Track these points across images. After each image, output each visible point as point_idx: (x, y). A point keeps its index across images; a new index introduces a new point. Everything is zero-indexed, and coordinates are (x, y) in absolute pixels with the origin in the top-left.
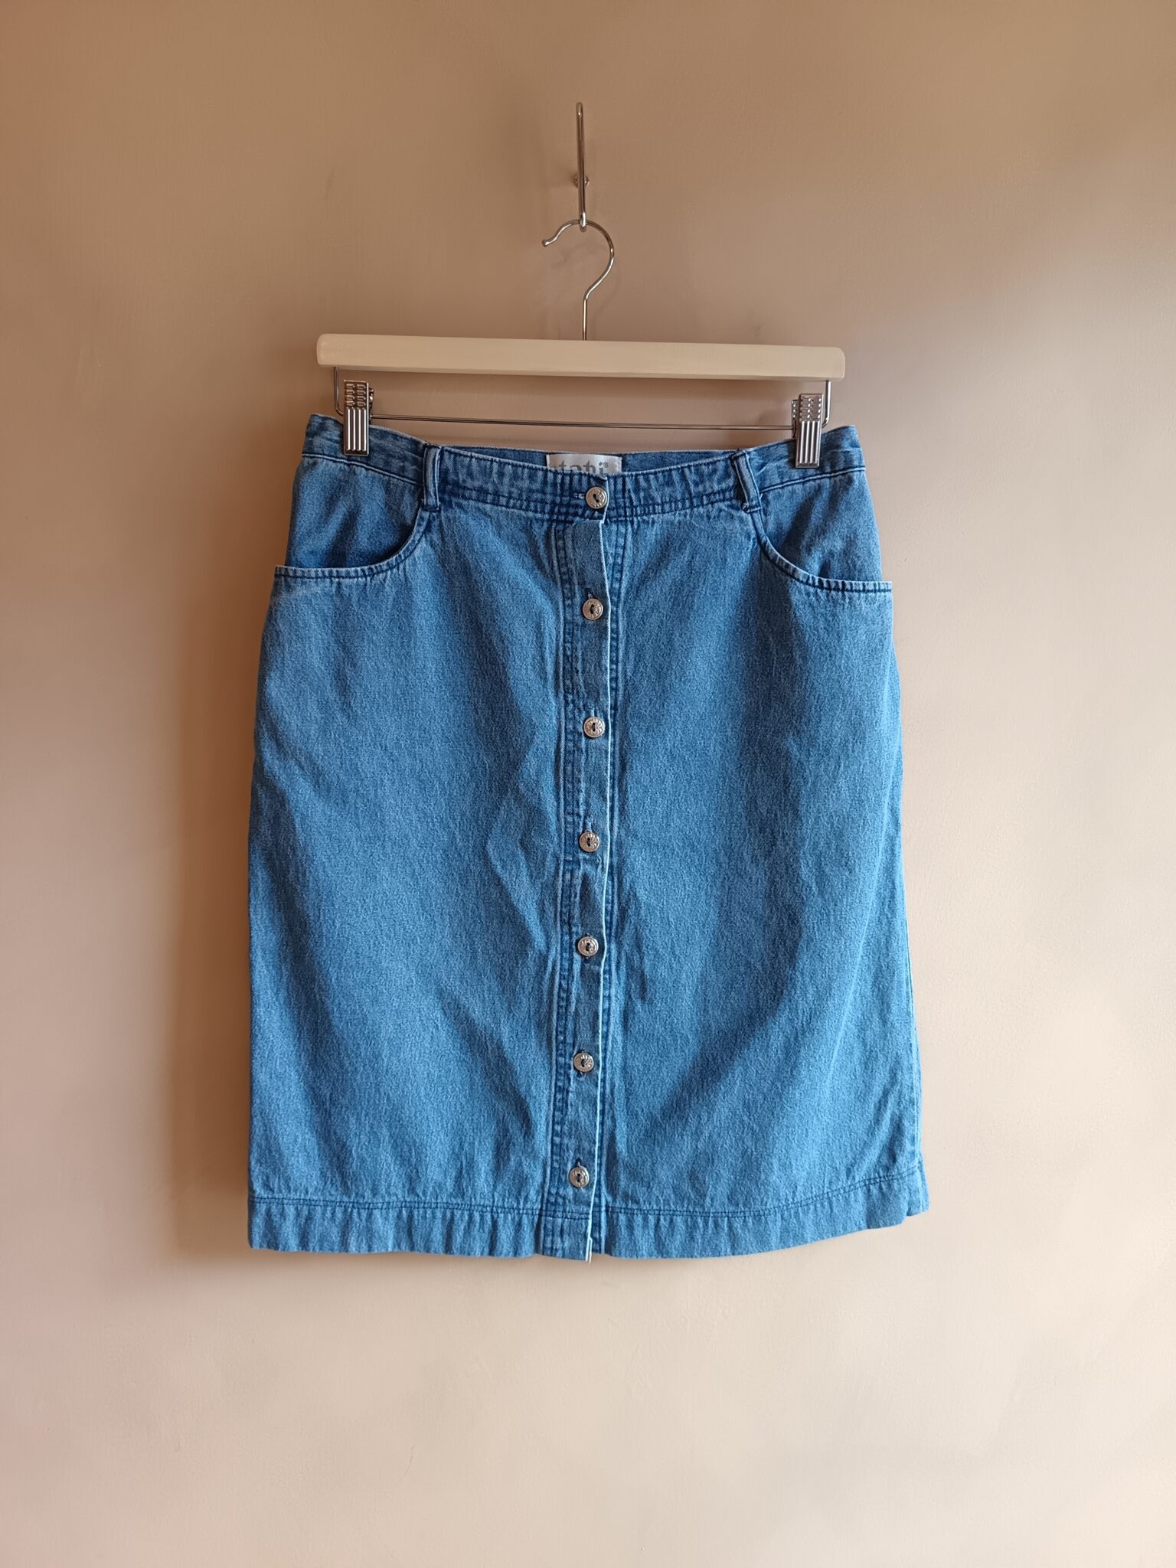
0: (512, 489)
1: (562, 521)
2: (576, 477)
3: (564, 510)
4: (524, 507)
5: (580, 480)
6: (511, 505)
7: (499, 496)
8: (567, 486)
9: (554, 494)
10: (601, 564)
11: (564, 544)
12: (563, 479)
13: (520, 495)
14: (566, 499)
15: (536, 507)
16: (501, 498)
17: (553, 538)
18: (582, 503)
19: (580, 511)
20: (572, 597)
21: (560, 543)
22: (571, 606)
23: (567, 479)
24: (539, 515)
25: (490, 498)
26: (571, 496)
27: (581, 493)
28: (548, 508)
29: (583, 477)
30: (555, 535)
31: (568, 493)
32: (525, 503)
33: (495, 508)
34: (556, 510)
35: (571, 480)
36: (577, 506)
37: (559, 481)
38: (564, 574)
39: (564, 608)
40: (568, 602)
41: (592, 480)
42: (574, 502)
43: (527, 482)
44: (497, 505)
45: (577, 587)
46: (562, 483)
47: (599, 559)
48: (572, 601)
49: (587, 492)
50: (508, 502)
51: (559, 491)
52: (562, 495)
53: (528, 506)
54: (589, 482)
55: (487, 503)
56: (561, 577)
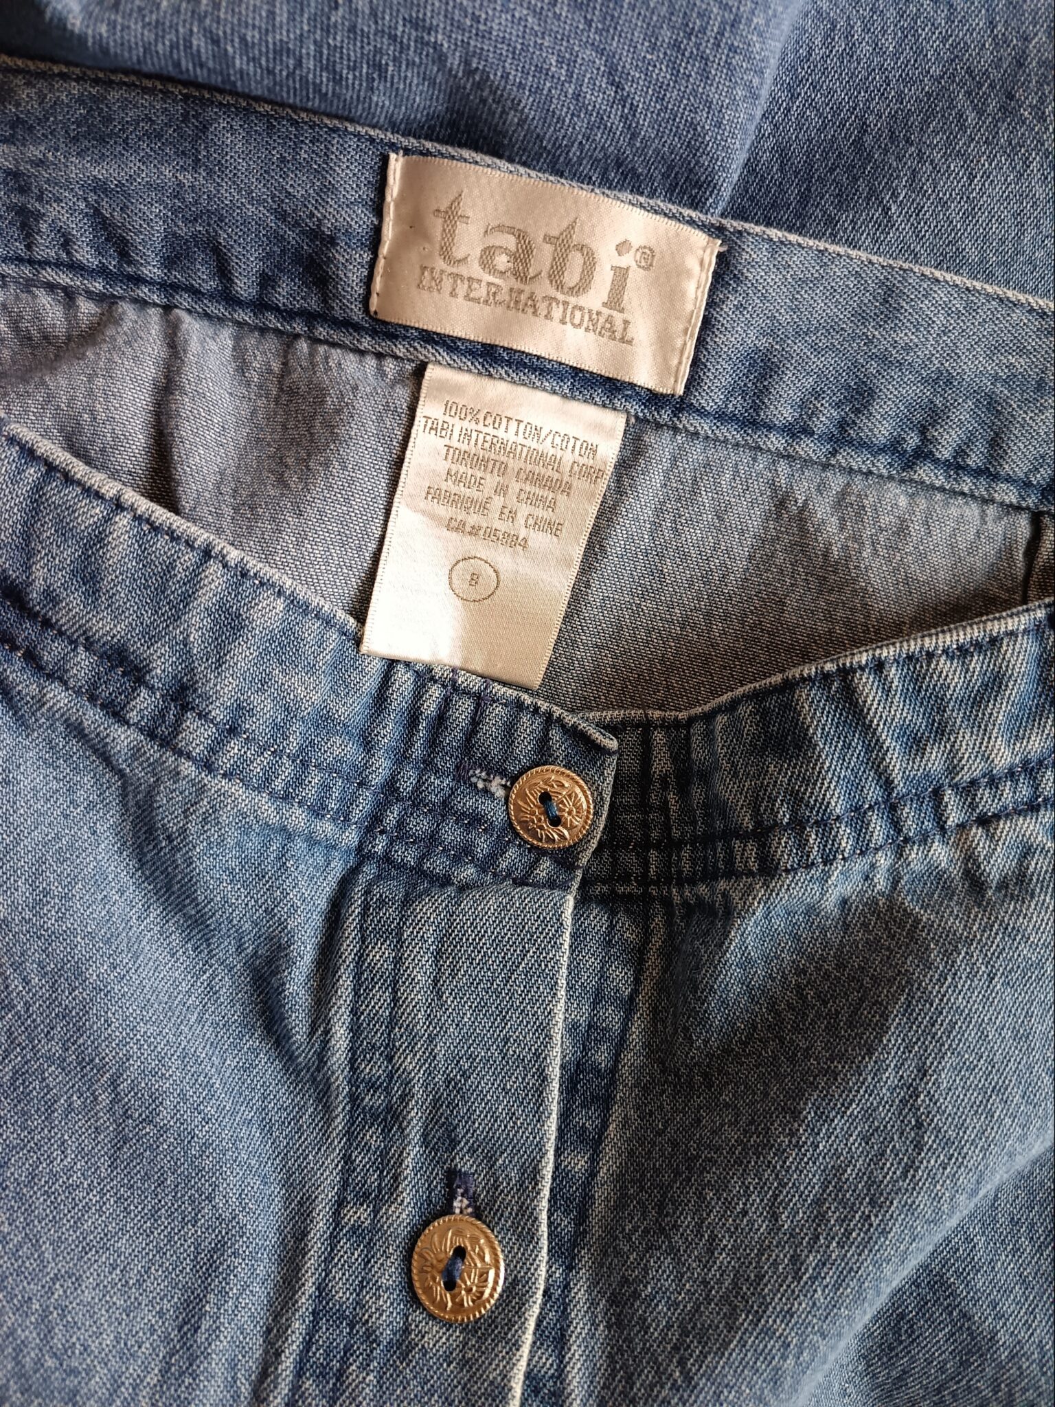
0: (256, 699)
1: (401, 867)
2: (497, 713)
3: (420, 825)
4: (278, 785)
5: (510, 728)
6: (225, 762)
7: (185, 708)
8: (453, 737)
9: (401, 757)
10: (543, 1078)
11: (398, 961)
12: (446, 702)
13: (280, 729)
14: (439, 784)
15: (326, 788)
16: (191, 722)
17: (351, 925)
18: (495, 813)
19: (483, 845)
20: (380, 1198)
21: (381, 954)
22: (367, 1237)
23: (463, 709)
24: (326, 828)
25: (144, 704)
26: (461, 775)
27: (503, 773)
28: (365, 804)
29: (525, 719)
30: (364, 914)
31: (450, 764)
32: (288, 769)
33: (152, 751)
34: (391, 818)
35: (475, 722)
36: (475, 820)
37: (430, 706)
38: (372, 1086)
39: (333, 1241)
40: (359, 1214)
41: (556, 735)
42: (468, 803)
43: (326, 683)
44: (167, 743)
45: (413, 1155)
46: (441, 719)
47: (539, 1055)
48: (376, 1211)
49: (521, 773)
50: (215, 748)
51: (418, 749)
52: (428, 764)
53: (299, 781)
54: (544, 741)
55: (126, 722)
56: (353, 1098)
